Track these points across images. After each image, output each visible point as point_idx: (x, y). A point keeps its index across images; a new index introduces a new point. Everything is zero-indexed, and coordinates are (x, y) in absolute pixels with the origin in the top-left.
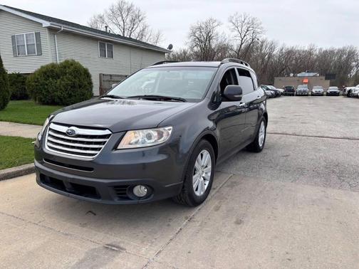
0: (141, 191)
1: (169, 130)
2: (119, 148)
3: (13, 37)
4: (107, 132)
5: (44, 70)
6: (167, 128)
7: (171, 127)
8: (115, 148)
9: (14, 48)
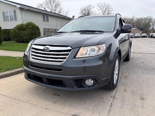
3: (3, 13)
4: (69, 48)
5: (18, 27)
6: (103, 45)
8: (75, 57)
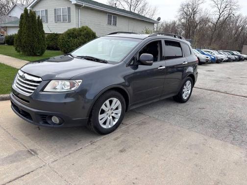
0: (55, 120)
1: (79, 82)
2: (45, 90)
3: (55, 10)
4: (40, 79)
5: (68, 32)
6: (77, 81)
7: (81, 81)
8: (42, 90)
9: (55, 16)
